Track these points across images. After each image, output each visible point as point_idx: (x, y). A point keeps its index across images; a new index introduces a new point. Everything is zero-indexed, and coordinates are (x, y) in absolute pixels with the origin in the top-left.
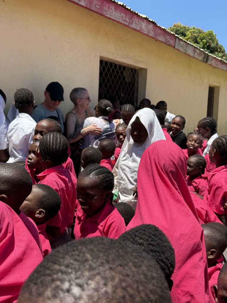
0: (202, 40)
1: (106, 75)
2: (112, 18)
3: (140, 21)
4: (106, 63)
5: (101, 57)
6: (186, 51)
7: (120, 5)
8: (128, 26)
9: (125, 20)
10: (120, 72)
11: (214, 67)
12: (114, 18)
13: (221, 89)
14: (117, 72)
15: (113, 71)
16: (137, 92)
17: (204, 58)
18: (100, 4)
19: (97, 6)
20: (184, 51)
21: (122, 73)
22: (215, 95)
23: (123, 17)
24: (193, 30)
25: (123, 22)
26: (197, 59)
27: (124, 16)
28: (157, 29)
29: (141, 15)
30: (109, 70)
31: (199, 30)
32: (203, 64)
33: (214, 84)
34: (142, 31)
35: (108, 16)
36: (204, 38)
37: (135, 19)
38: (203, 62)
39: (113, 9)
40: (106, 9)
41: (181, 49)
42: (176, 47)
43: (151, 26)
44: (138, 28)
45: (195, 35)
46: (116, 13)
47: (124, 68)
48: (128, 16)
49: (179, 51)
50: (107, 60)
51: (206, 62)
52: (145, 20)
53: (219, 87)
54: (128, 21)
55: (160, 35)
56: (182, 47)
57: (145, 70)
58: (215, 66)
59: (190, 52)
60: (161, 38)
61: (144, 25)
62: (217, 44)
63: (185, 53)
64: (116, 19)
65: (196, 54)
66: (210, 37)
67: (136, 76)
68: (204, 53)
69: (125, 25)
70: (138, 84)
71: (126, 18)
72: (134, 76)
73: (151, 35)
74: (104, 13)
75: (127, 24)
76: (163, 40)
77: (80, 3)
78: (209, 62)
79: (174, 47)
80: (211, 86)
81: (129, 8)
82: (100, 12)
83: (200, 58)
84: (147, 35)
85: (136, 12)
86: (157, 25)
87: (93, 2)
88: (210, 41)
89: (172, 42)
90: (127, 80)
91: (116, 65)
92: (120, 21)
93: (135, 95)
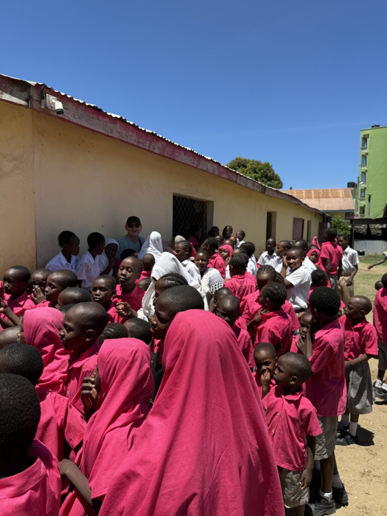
0: (260, 171)
1: (179, 208)
2: (182, 161)
3: (207, 163)
4: (179, 198)
5: (173, 193)
6: (246, 185)
7: (189, 150)
8: (196, 168)
9: (193, 163)
10: (190, 205)
11: (271, 197)
12: (184, 162)
13: (277, 213)
14: (189, 205)
15: (185, 204)
16: (206, 220)
17: (262, 190)
18: (171, 151)
19: (169, 153)
20: (245, 185)
21: (192, 205)
22: (273, 219)
23: (191, 160)
24: (252, 162)
25: (192, 164)
26: (256, 191)
27: (193, 159)
28: (221, 168)
29: (207, 157)
30: (181, 203)
31: (258, 162)
32: (261, 194)
33: (272, 210)
34: (208, 171)
35: (179, 160)
36: (261, 169)
37: (202, 161)
38: (262, 193)
39: (183, 154)
40: (177, 155)
41: (242, 184)
42: (238, 182)
43: (216, 166)
44: (205, 169)
45: (255, 166)
46: (185, 157)
47: (194, 201)
48: (196, 159)
49: (240, 185)
50: (179, 196)
51: (264, 193)
52: (210, 162)
53: (275, 213)
54: (196, 163)
55: (224, 173)
56: (243, 181)
57: (212, 202)
58: (271, 195)
59: (250, 185)
60: (225, 176)
61: (210, 165)
62: (273, 174)
63: (246, 187)
64: (186, 162)
65: (255, 187)
66: (267, 168)
67: (204, 207)
68: (262, 186)
69: (194, 167)
70: (206, 214)
71: (194, 161)
72: (202, 207)
73: (216, 173)
74: (175, 158)
75: (195, 166)
76: (227, 177)
77: (154, 151)
78: (267, 193)
79: (236, 182)
80: (269, 211)
81: (197, 153)
82: (172, 157)
83: (259, 190)
84: (213, 174)
85: (203, 156)
86: (221, 165)
87: (165, 150)
88: (268, 171)
89: (234, 178)
90: (197, 211)
91: (187, 200)
92: (189, 164)
93: (205, 223)
